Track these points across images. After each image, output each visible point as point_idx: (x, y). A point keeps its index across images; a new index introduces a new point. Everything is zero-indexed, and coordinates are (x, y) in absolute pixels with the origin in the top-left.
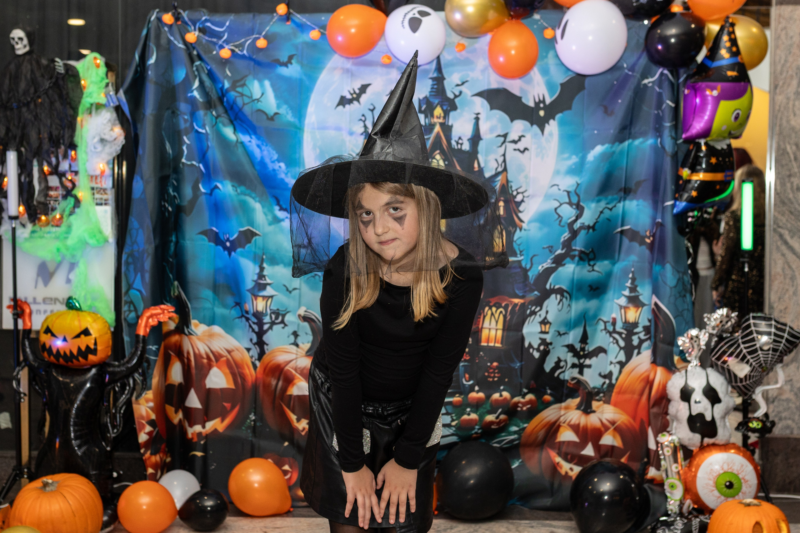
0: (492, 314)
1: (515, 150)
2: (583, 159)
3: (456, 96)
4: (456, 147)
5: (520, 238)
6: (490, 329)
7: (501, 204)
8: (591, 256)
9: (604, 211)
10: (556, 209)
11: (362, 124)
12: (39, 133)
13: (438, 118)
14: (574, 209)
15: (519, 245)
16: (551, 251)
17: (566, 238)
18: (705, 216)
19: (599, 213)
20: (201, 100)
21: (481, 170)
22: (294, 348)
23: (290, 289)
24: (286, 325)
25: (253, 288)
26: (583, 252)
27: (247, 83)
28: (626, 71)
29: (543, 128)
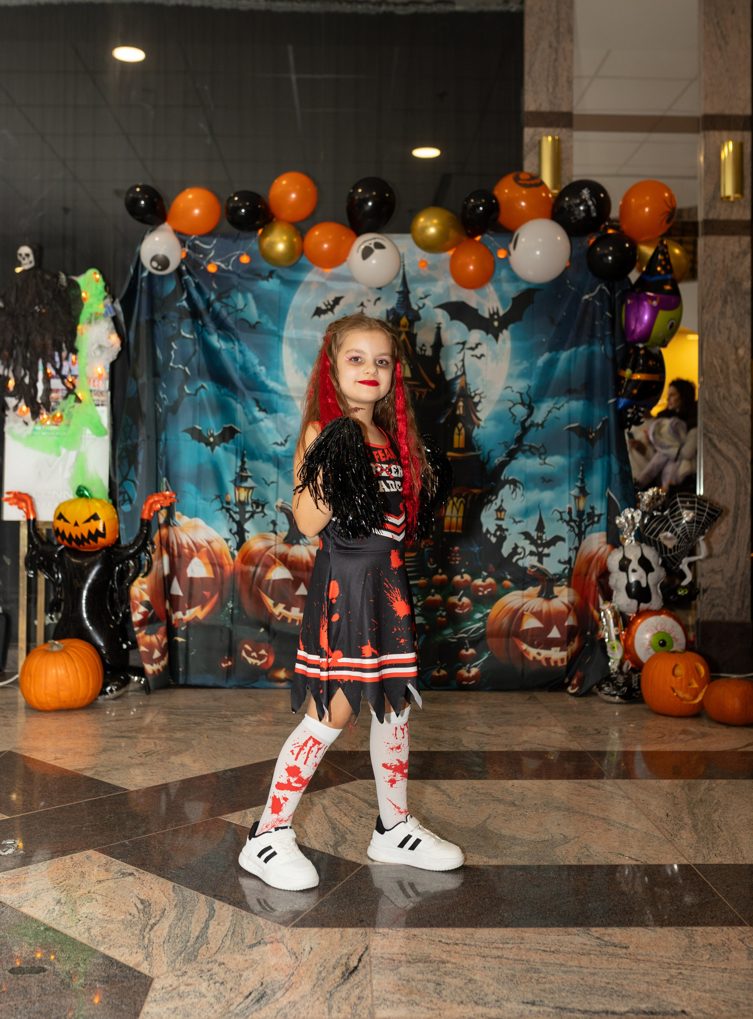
0: (454, 504)
1: (473, 356)
2: (533, 364)
3: (420, 308)
4: (420, 353)
5: (478, 434)
6: (451, 517)
7: (461, 404)
8: (542, 450)
9: (552, 411)
10: (510, 409)
12: (43, 339)
13: (404, 326)
14: (527, 408)
15: (477, 441)
16: (506, 446)
17: (519, 435)
19: (547, 413)
20: (189, 309)
21: (443, 374)
22: (273, 535)
23: (269, 482)
24: (265, 514)
25: (235, 480)
26: (534, 447)
27: (232, 295)
28: (570, 286)
29: (497, 337)
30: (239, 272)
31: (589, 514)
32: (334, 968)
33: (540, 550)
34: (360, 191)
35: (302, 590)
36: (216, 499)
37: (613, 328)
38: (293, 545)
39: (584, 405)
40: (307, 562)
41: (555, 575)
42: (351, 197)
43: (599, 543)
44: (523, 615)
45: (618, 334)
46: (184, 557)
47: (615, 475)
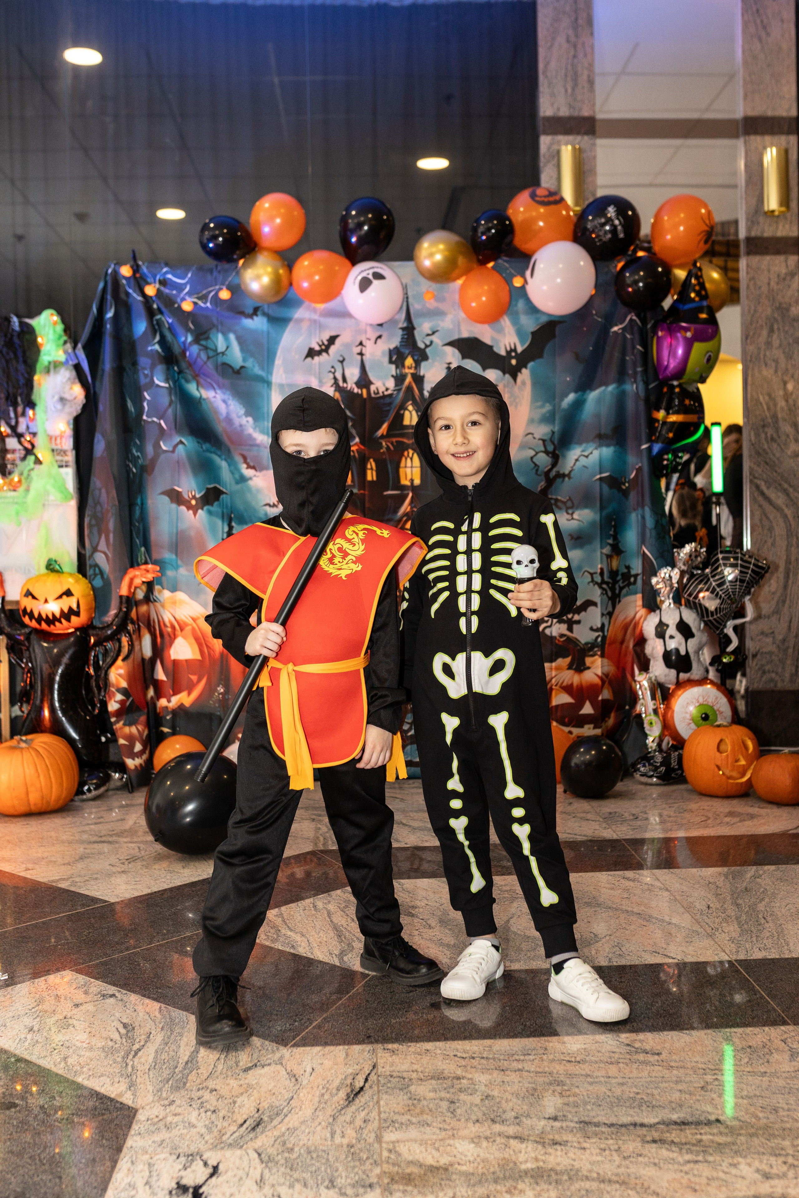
2: (556, 406)
3: (426, 346)
8: (569, 504)
9: (580, 459)
10: (532, 458)
11: (331, 375)
13: (410, 368)
14: (550, 457)
17: (543, 486)
18: (679, 461)
19: (573, 461)
20: (162, 354)
26: (560, 502)
27: (211, 336)
28: (596, 317)
29: (514, 377)
30: (218, 309)
31: (623, 575)
32: (338, 1090)
34: (354, 213)
37: (644, 364)
39: (615, 452)
41: (586, 644)
42: (344, 220)
43: (637, 607)
45: (650, 370)
46: (166, 637)
47: (650, 530)
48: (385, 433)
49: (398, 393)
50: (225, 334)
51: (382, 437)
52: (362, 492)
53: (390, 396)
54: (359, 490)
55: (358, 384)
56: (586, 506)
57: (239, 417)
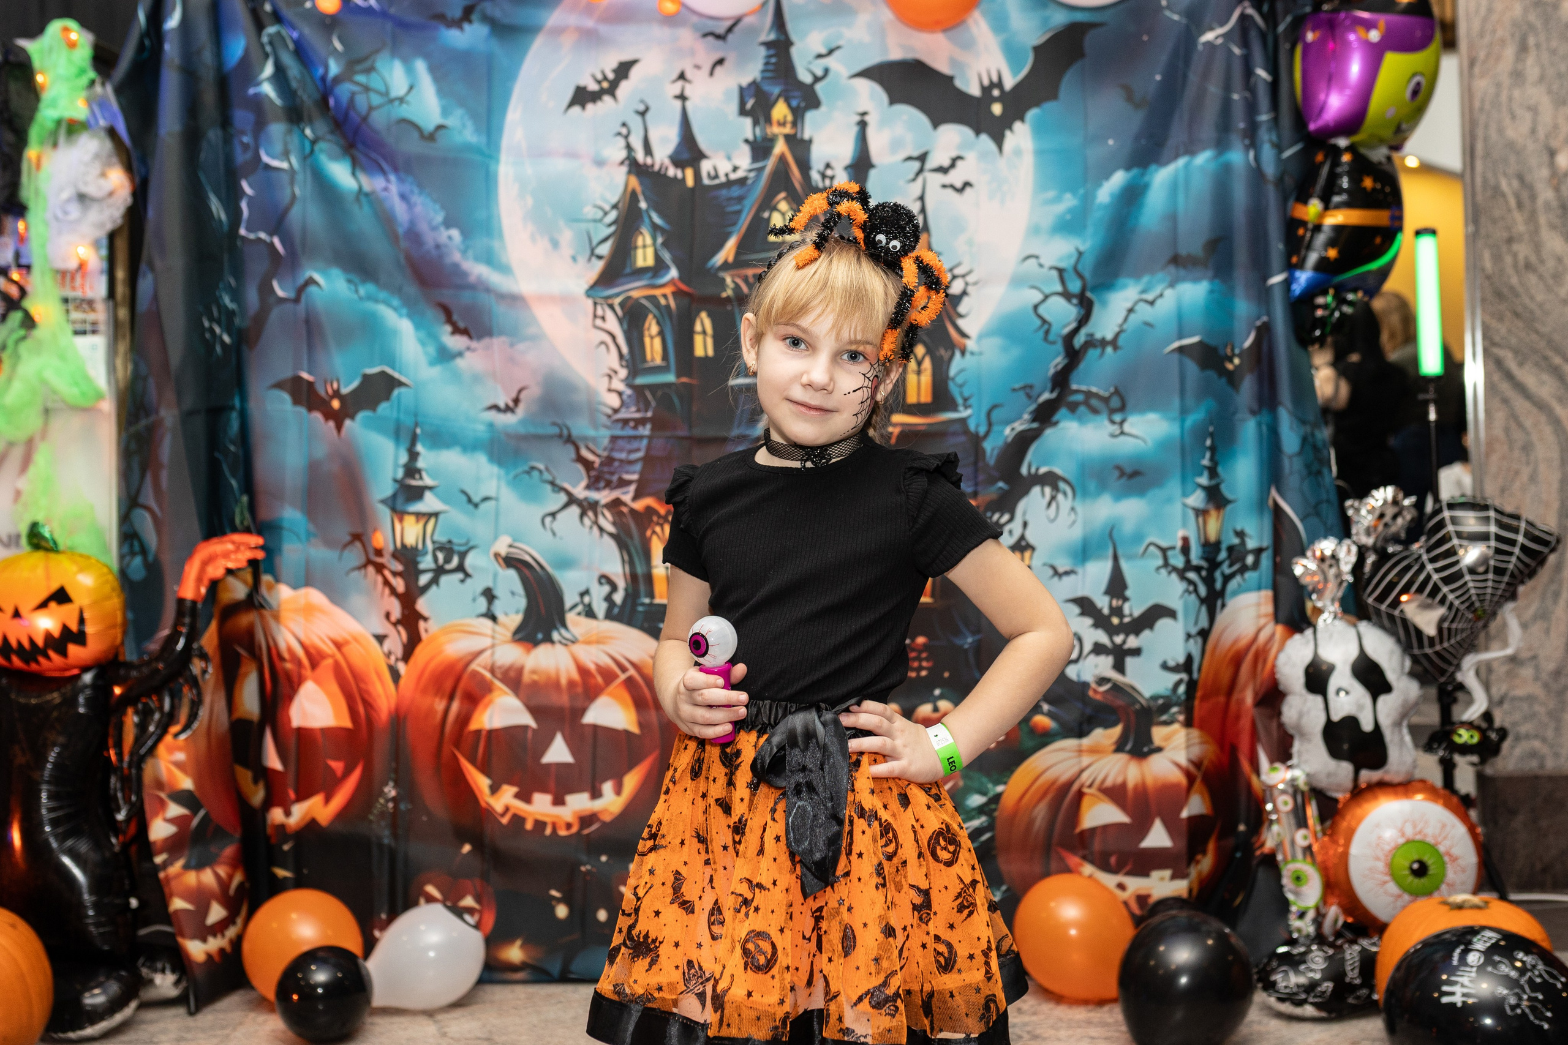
1: (944, 186)
2: (1087, 200)
3: (817, 79)
5: (961, 371)
8: (1115, 402)
9: (1137, 308)
10: (1036, 307)
11: (621, 142)
13: (782, 124)
14: (1075, 305)
15: (961, 386)
16: (1029, 396)
17: (1060, 367)
18: (1347, 310)
19: (1124, 313)
20: (278, 102)
22: (488, 623)
23: (476, 499)
24: (467, 575)
25: (394, 496)
26: (1096, 396)
27: (379, 64)
28: (1168, 13)
29: (999, 140)
30: (393, 11)
31: (1231, 549)
33: (1118, 639)
35: (558, 752)
36: (351, 543)
37: (1275, 105)
38: (536, 643)
39: (1211, 292)
40: (571, 684)
41: (1154, 698)
43: (1259, 616)
44: (1080, 795)
45: (1286, 120)
46: (282, 680)
47: (1290, 457)
48: (731, 259)
49: (758, 177)
50: (407, 61)
51: (726, 266)
52: (684, 380)
53: (742, 181)
54: (678, 376)
55: (678, 161)
56: (1151, 407)
57: (434, 229)
